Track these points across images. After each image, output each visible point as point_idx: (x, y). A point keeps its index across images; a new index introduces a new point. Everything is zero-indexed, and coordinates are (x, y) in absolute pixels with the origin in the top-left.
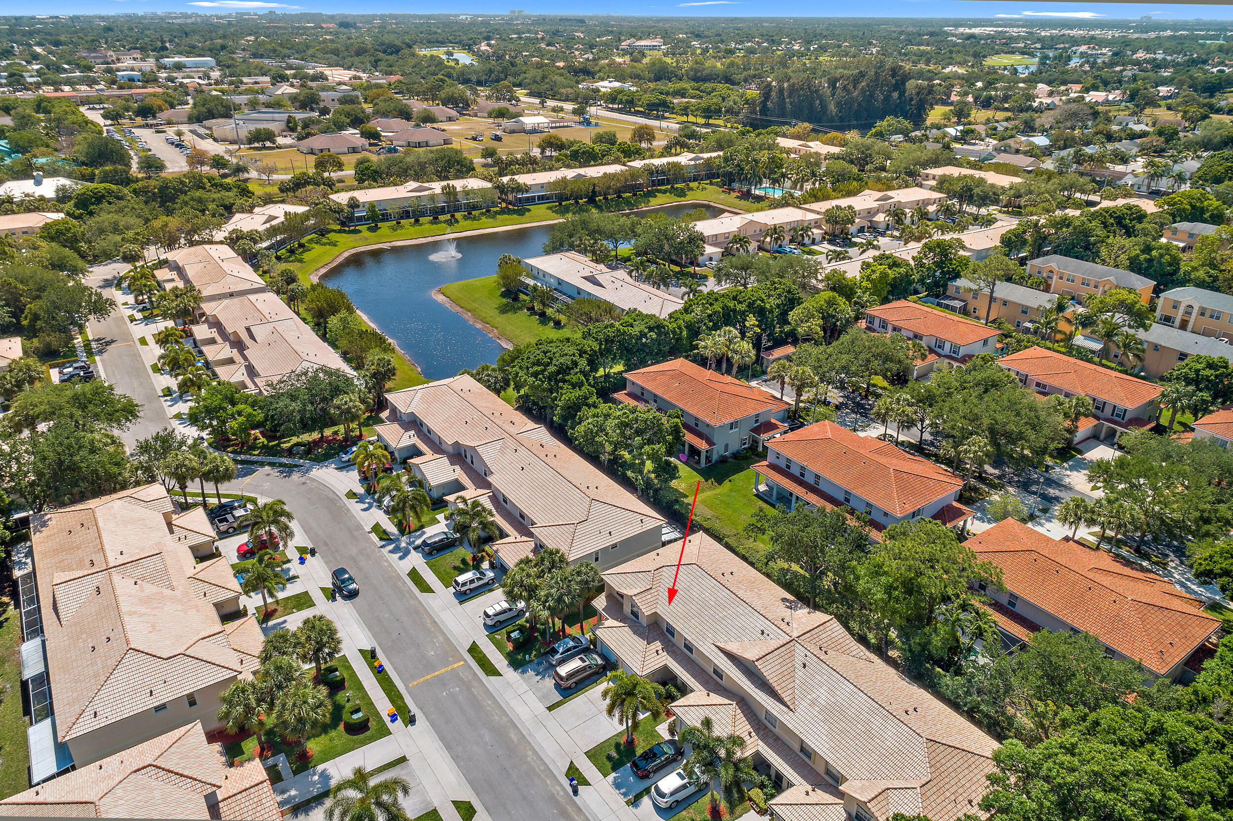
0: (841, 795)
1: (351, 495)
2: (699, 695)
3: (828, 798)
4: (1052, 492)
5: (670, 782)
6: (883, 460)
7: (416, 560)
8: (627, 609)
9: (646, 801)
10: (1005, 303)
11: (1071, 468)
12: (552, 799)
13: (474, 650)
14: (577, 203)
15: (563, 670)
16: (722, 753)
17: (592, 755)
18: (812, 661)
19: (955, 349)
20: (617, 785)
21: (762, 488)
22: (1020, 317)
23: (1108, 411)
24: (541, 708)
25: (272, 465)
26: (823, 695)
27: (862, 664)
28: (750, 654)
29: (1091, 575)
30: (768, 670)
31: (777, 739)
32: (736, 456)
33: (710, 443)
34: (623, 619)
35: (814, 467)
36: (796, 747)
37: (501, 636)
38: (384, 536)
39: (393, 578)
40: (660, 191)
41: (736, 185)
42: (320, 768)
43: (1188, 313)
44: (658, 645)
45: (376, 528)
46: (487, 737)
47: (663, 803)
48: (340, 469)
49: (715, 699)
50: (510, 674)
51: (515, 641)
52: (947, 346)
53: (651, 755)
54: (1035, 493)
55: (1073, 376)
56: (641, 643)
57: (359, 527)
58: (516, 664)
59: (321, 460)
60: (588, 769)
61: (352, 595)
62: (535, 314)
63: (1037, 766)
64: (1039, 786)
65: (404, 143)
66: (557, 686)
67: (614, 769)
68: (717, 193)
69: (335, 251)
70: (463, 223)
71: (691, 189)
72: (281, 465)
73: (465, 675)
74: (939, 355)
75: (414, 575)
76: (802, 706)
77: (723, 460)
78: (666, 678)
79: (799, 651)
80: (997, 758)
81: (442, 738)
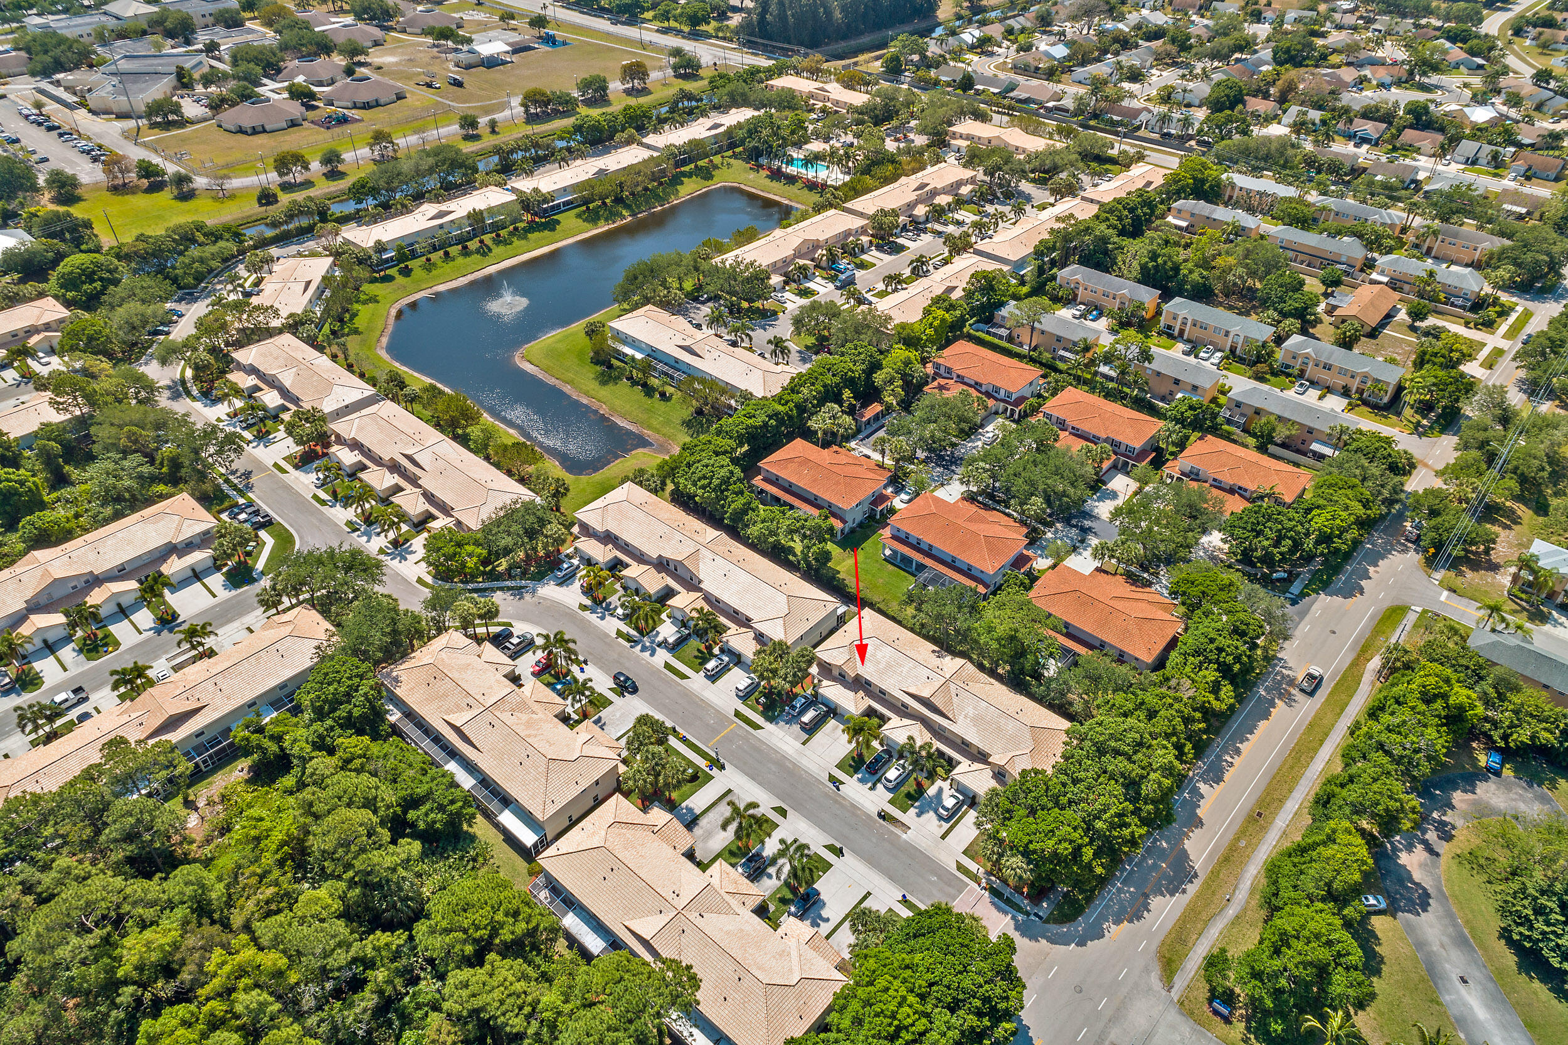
0: (989, 764)
1: (583, 607)
2: (895, 721)
3: (982, 766)
4: (1087, 523)
5: (892, 774)
6: (974, 527)
7: (662, 656)
8: (836, 673)
9: (879, 786)
10: (1043, 332)
11: (1099, 499)
12: (826, 795)
13: (737, 714)
14: (604, 203)
15: (806, 718)
16: (924, 753)
17: (838, 766)
18: (961, 692)
19: (1009, 394)
20: (860, 780)
21: (888, 552)
22: (1056, 345)
23: (1123, 448)
24: (798, 745)
25: (501, 589)
26: (970, 711)
27: (988, 687)
28: (925, 693)
29: (1111, 603)
30: (938, 702)
31: (947, 739)
32: (861, 525)
33: (844, 521)
34: (834, 679)
35: (928, 539)
36: (959, 742)
37: (752, 701)
38: (629, 638)
39: (654, 672)
40: (684, 174)
41: (764, 161)
42: (684, 805)
43: (1185, 324)
44: (861, 693)
45: (619, 633)
46: (773, 768)
47: (890, 785)
48: (560, 584)
49: (906, 721)
50: (769, 726)
51: (763, 705)
52: (1002, 392)
53: (877, 759)
54: (1076, 526)
55: (1097, 420)
56: (851, 694)
57: (607, 635)
58: (771, 719)
59: (539, 577)
60: (840, 775)
61: (635, 690)
62: (637, 384)
63: (1086, 734)
64: (1087, 744)
65: (349, 104)
66: (803, 729)
67: (856, 772)
68: (745, 170)
69: (381, 308)
70: (497, 250)
71: (716, 167)
72: (509, 589)
73: (740, 732)
74: (996, 399)
75: (667, 666)
76: (960, 720)
77: (853, 531)
78: (870, 712)
79: (952, 686)
80: (1067, 732)
81: (747, 774)
